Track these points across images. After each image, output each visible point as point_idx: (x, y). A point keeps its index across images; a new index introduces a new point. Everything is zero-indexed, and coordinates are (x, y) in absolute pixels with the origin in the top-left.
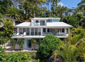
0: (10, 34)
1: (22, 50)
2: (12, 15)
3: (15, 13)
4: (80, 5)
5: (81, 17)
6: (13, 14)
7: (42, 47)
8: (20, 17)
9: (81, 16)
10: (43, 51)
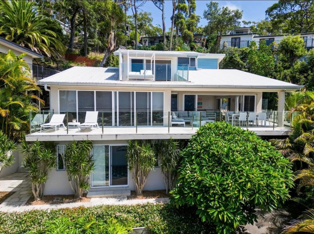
0: (14, 120)
1: (85, 195)
2: (16, 34)
3: (26, 24)
4: (275, 12)
5: (299, 53)
6: (19, 32)
7: (199, 183)
8: (51, 46)
9: (297, 48)
10: (208, 207)
